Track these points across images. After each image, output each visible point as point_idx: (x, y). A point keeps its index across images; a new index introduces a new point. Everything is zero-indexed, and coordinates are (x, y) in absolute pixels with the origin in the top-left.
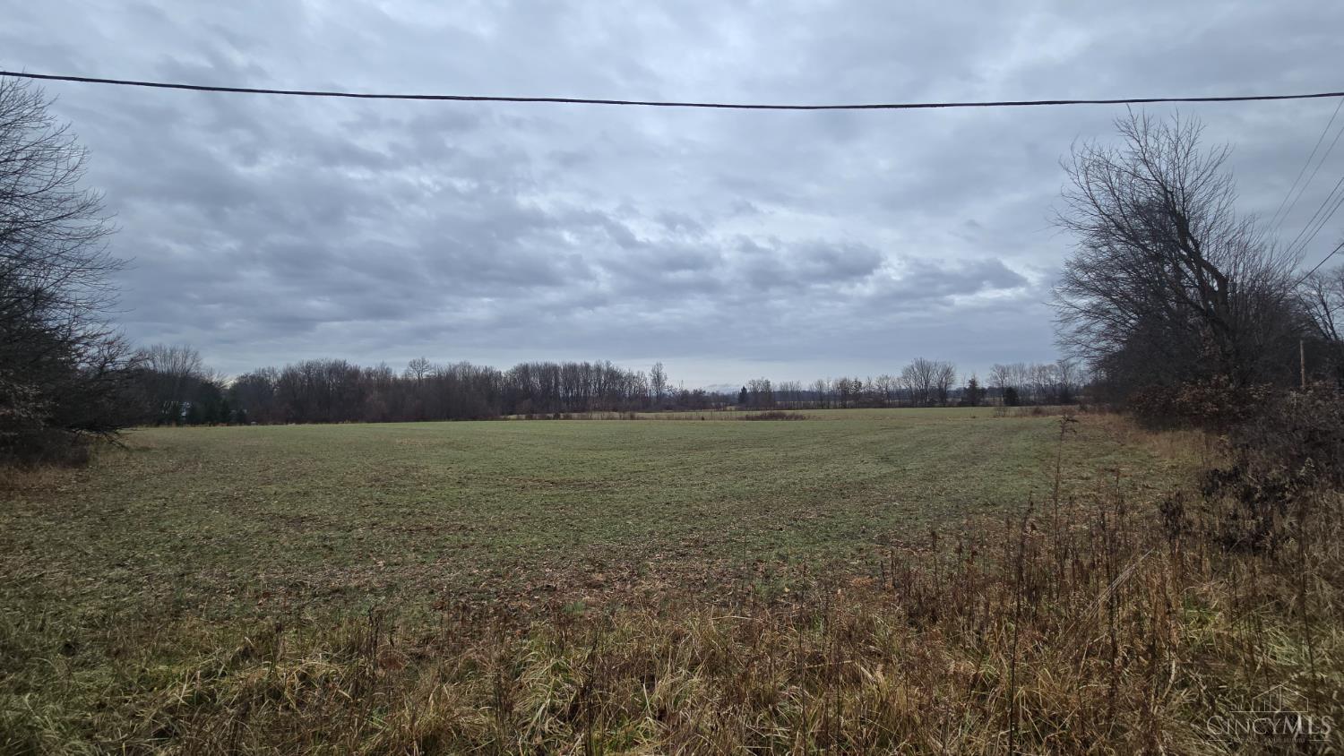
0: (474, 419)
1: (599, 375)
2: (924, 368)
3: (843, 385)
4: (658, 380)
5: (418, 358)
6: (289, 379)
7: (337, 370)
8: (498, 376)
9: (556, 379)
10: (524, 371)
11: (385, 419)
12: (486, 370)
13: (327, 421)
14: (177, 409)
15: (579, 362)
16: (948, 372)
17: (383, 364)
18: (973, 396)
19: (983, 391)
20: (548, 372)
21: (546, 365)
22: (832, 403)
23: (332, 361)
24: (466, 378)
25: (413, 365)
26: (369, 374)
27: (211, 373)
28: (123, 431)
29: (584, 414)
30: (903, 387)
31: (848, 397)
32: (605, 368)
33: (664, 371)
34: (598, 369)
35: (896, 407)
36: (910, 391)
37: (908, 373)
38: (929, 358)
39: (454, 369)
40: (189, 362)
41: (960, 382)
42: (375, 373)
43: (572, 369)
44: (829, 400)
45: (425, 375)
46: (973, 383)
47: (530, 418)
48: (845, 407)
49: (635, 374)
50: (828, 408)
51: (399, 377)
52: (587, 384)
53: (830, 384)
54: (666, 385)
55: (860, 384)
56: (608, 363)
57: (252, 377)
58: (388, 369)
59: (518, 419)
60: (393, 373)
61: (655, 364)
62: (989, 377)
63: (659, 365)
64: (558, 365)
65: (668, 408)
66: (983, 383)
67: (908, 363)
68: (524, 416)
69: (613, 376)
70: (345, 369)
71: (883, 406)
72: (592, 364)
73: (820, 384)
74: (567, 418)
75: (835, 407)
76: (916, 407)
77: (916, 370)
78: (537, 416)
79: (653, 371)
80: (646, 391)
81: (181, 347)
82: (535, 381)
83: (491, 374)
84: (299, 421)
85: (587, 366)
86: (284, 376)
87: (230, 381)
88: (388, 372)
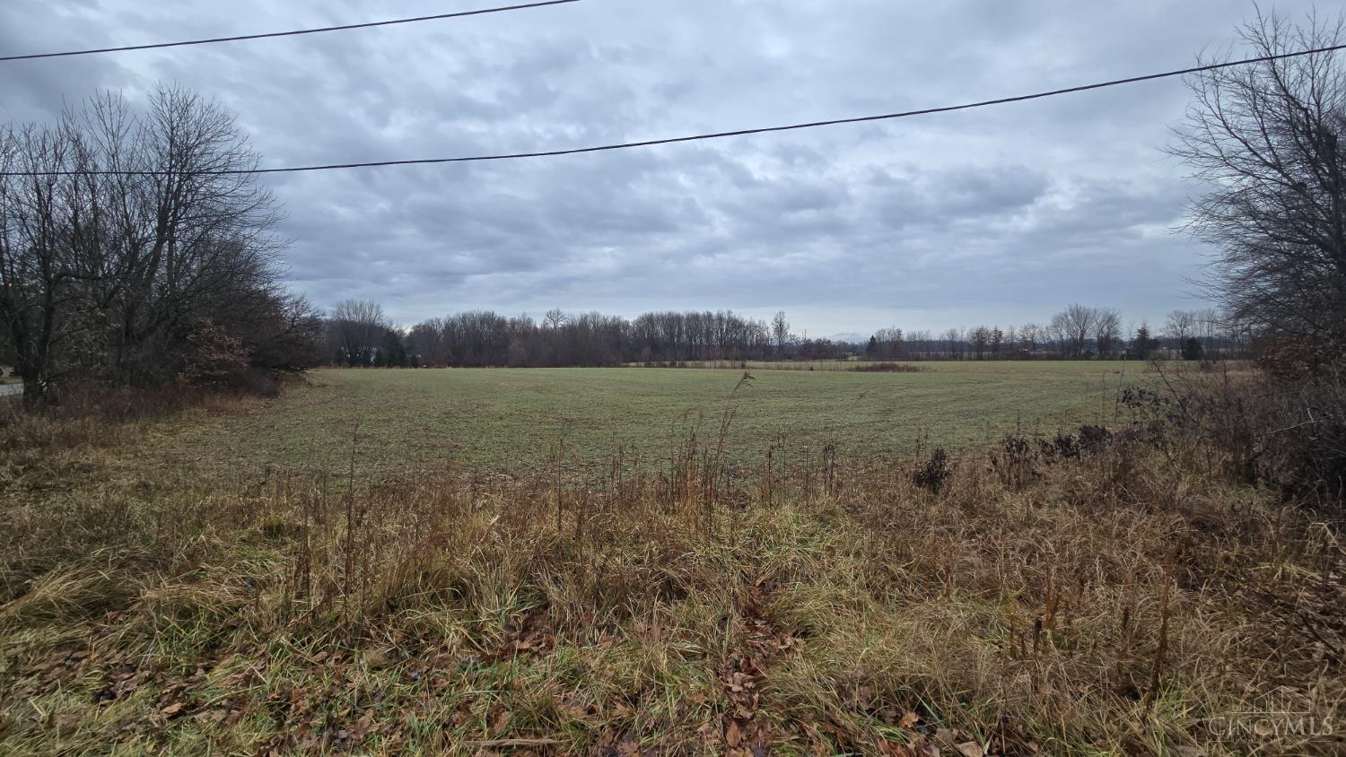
0: (599, 365)
1: (721, 324)
2: (1080, 316)
3: (980, 337)
4: (780, 329)
5: (553, 309)
6: (450, 327)
7: (488, 320)
8: (626, 326)
9: (680, 329)
10: (650, 320)
11: (524, 365)
12: (614, 319)
13: (478, 365)
14: (367, 354)
15: (701, 311)
16: (1110, 320)
17: (524, 315)
18: (1144, 347)
19: (1156, 343)
20: (672, 321)
21: (670, 314)
22: (966, 354)
23: (483, 313)
24: (597, 328)
25: (550, 315)
26: (513, 323)
27: (391, 323)
28: (308, 372)
29: (698, 362)
30: (1053, 338)
31: (986, 348)
32: (727, 317)
33: (786, 321)
34: (720, 318)
35: (1042, 360)
36: (1062, 343)
37: (1058, 322)
38: (1088, 304)
39: (586, 318)
40: (374, 314)
41: (1127, 331)
42: (519, 322)
43: (694, 318)
44: (962, 351)
45: (561, 324)
46: (1143, 332)
47: (648, 365)
48: (980, 358)
49: (757, 323)
50: (961, 359)
51: (539, 326)
52: (709, 334)
53: (964, 332)
54: (789, 333)
55: (1000, 333)
56: (729, 312)
57: (424, 326)
58: (529, 319)
59: (638, 366)
60: (533, 324)
61: (777, 311)
62: (1165, 326)
63: (781, 313)
64: (681, 314)
65: (790, 357)
66: (1155, 332)
67: (1062, 309)
68: (643, 364)
69: (735, 325)
70: (493, 319)
71: (1026, 357)
72: (714, 313)
73: (953, 334)
74: (683, 366)
75: (969, 359)
76: (1068, 359)
77: (1070, 317)
78: (655, 363)
79: (776, 320)
80: (767, 339)
81: (367, 301)
82: (661, 331)
83: (619, 324)
84: (455, 365)
85: (710, 315)
86: (447, 325)
87: (408, 330)
88: (529, 321)
